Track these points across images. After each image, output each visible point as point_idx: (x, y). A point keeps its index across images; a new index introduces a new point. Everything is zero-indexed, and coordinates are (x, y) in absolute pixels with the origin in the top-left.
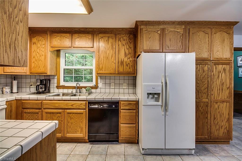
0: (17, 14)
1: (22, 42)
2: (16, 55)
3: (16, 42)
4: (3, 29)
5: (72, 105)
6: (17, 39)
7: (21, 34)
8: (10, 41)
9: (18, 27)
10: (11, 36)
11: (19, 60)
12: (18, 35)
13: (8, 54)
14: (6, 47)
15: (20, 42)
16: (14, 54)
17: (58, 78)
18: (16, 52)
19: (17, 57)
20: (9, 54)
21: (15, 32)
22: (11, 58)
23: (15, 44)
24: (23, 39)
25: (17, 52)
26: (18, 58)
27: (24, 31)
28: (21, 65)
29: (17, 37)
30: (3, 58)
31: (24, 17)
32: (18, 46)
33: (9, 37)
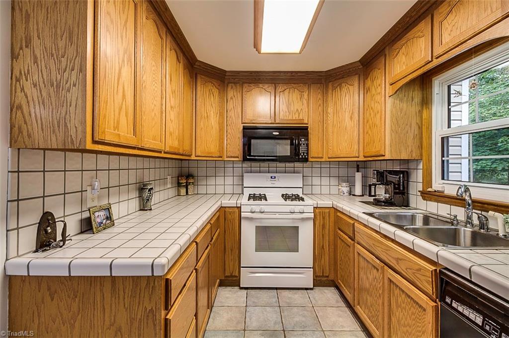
0: (68, 78)
1: (75, 114)
2: (67, 133)
3: (68, 116)
4: (50, 105)
5: (398, 260)
6: (68, 112)
7: (73, 104)
8: (58, 118)
9: (69, 95)
10: (59, 112)
11: (72, 139)
12: (70, 106)
13: (56, 136)
14: (53, 127)
15: (72, 115)
16: (65, 133)
17: (425, 167)
18: (67, 130)
19: (68, 137)
20: (58, 134)
21: (65, 104)
22: (60, 139)
23: (65, 119)
24: (77, 109)
25: (69, 130)
26: (70, 137)
27: (79, 96)
28: (75, 146)
29: (68, 110)
30: (51, 140)
31: (79, 75)
32: (70, 121)
33: (58, 112)
